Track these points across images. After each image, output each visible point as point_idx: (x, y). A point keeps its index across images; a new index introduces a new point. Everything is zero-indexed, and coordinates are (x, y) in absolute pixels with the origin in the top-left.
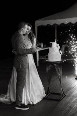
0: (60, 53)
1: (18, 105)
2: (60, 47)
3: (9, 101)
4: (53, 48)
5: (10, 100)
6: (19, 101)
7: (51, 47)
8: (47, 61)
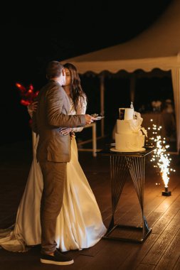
0: (143, 134)
1: (48, 252)
2: (142, 119)
3: (21, 245)
4: (127, 122)
5: (24, 243)
6: (50, 244)
7: (123, 118)
8: (112, 150)
